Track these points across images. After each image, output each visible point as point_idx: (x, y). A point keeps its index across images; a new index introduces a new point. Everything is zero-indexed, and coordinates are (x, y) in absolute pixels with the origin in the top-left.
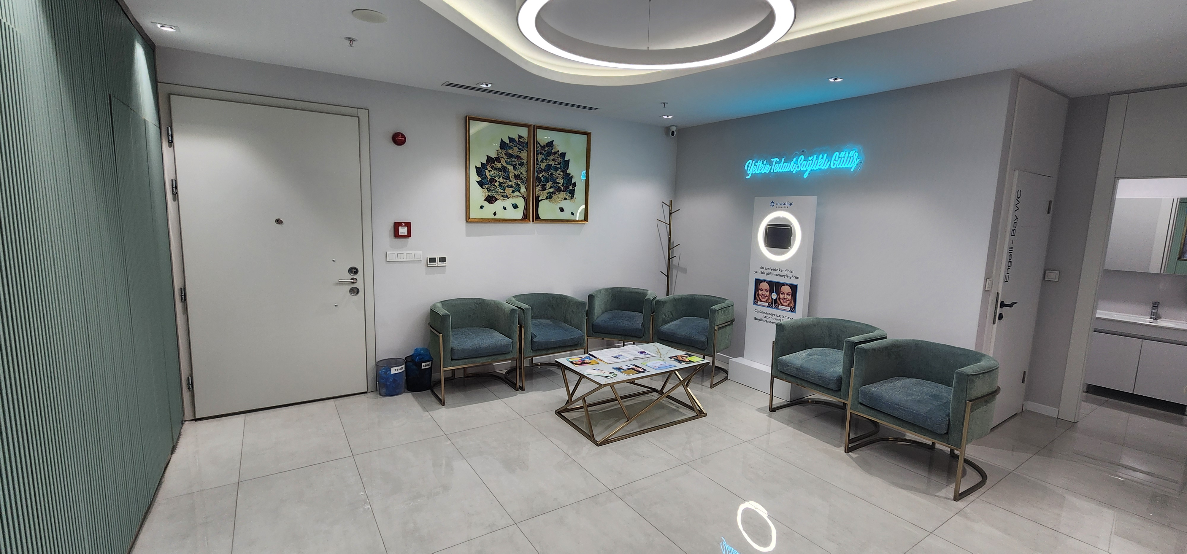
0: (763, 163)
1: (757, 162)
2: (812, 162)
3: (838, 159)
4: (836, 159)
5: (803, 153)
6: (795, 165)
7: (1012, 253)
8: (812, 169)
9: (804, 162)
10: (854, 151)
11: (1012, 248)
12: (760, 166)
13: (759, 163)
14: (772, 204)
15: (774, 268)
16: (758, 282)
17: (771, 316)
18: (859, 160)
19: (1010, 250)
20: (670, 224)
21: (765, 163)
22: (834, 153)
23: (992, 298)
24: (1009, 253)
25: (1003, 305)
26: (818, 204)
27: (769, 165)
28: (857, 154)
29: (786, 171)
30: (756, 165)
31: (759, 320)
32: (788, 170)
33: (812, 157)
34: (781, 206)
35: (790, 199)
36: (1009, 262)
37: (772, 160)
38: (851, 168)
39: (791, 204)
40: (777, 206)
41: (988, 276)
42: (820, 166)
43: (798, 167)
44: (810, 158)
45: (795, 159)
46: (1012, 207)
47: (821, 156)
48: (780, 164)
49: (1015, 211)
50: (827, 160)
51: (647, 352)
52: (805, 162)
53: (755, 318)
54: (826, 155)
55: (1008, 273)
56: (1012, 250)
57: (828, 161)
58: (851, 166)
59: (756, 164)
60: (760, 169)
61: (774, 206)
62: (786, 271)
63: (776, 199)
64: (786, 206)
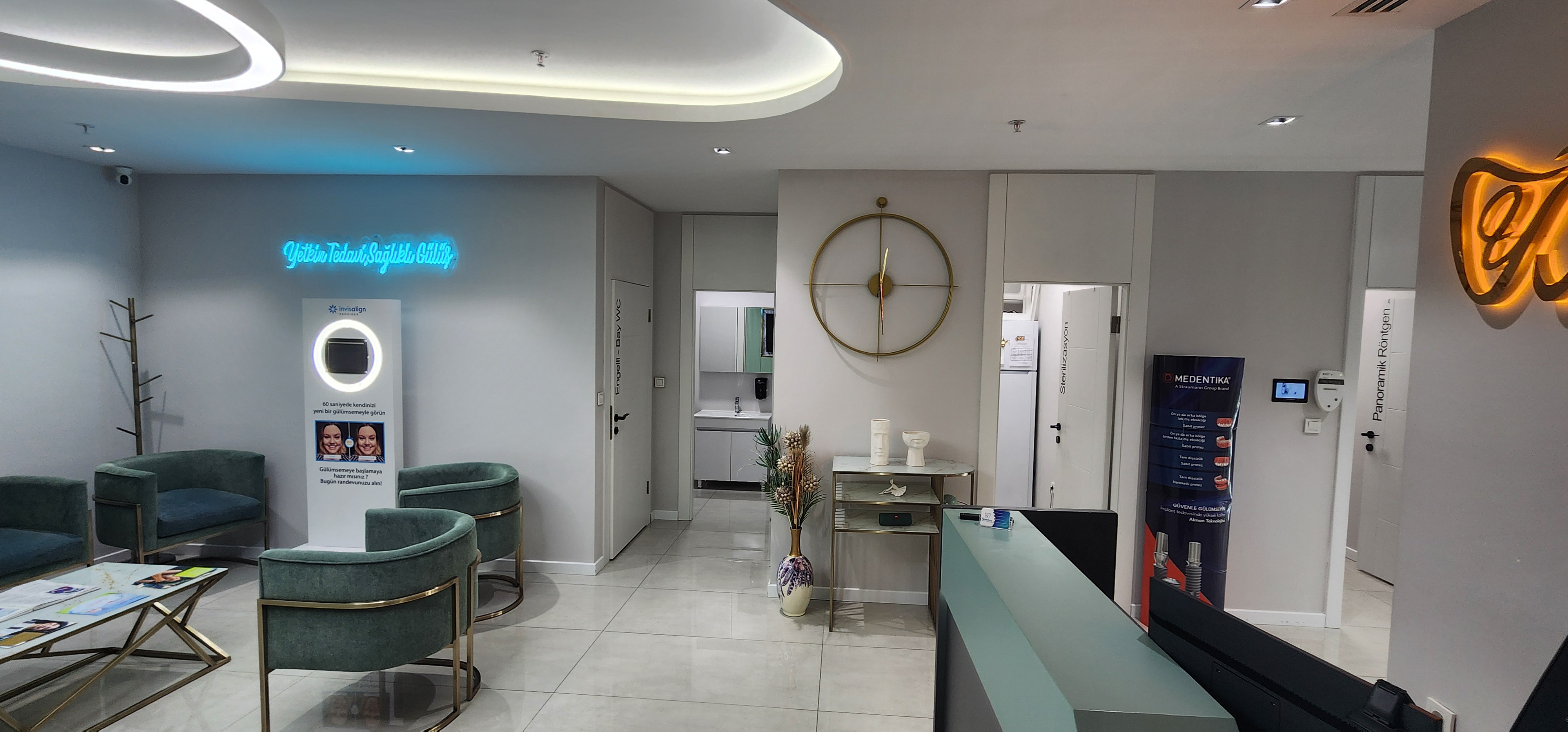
0: (313, 248)
1: (304, 246)
2: (390, 252)
3: (426, 252)
4: (424, 252)
5: (376, 239)
6: (366, 255)
7: (619, 363)
8: (392, 262)
9: (378, 252)
10: (446, 244)
11: (619, 359)
12: (310, 252)
13: (308, 247)
14: (333, 309)
15: (344, 405)
16: (321, 426)
17: (347, 474)
18: (452, 256)
19: (617, 361)
20: (133, 341)
21: (317, 248)
22: (419, 244)
23: (606, 412)
24: (617, 364)
25: (617, 418)
26: (403, 310)
27: (324, 252)
28: (449, 247)
29: (352, 262)
30: (303, 250)
31: (329, 482)
32: (356, 261)
33: (389, 246)
34: (347, 312)
35: (360, 303)
36: (618, 373)
37: (329, 244)
38: (444, 265)
39: (361, 310)
40: (342, 312)
41: (599, 390)
42: (402, 258)
43: (370, 259)
44: (387, 248)
45: (364, 246)
46: (614, 318)
47: (401, 246)
48: (342, 252)
49: (617, 321)
50: (411, 253)
51: (75, 586)
52: (380, 253)
53: (322, 481)
54: (408, 245)
55: (618, 385)
56: (619, 361)
57: (413, 253)
58: (443, 263)
59: (303, 248)
60: (309, 255)
61: (335, 312)
62: (365, 405)
63: (337, 302)
64: (357, 312)
